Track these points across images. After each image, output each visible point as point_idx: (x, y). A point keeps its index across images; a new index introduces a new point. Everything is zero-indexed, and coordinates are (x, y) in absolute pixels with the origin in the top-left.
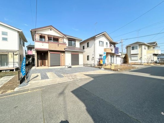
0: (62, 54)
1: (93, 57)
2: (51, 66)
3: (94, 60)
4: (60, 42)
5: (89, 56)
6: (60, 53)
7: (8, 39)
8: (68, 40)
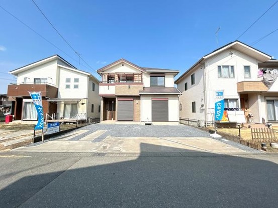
0: (137, 101)
1: (202, 106)
2: (118, 121)
3: (204, 112)
4: (137, 82)
5: (195, 102)
6: (132, 99)
7: (79, 87)
8: (151, 76)
